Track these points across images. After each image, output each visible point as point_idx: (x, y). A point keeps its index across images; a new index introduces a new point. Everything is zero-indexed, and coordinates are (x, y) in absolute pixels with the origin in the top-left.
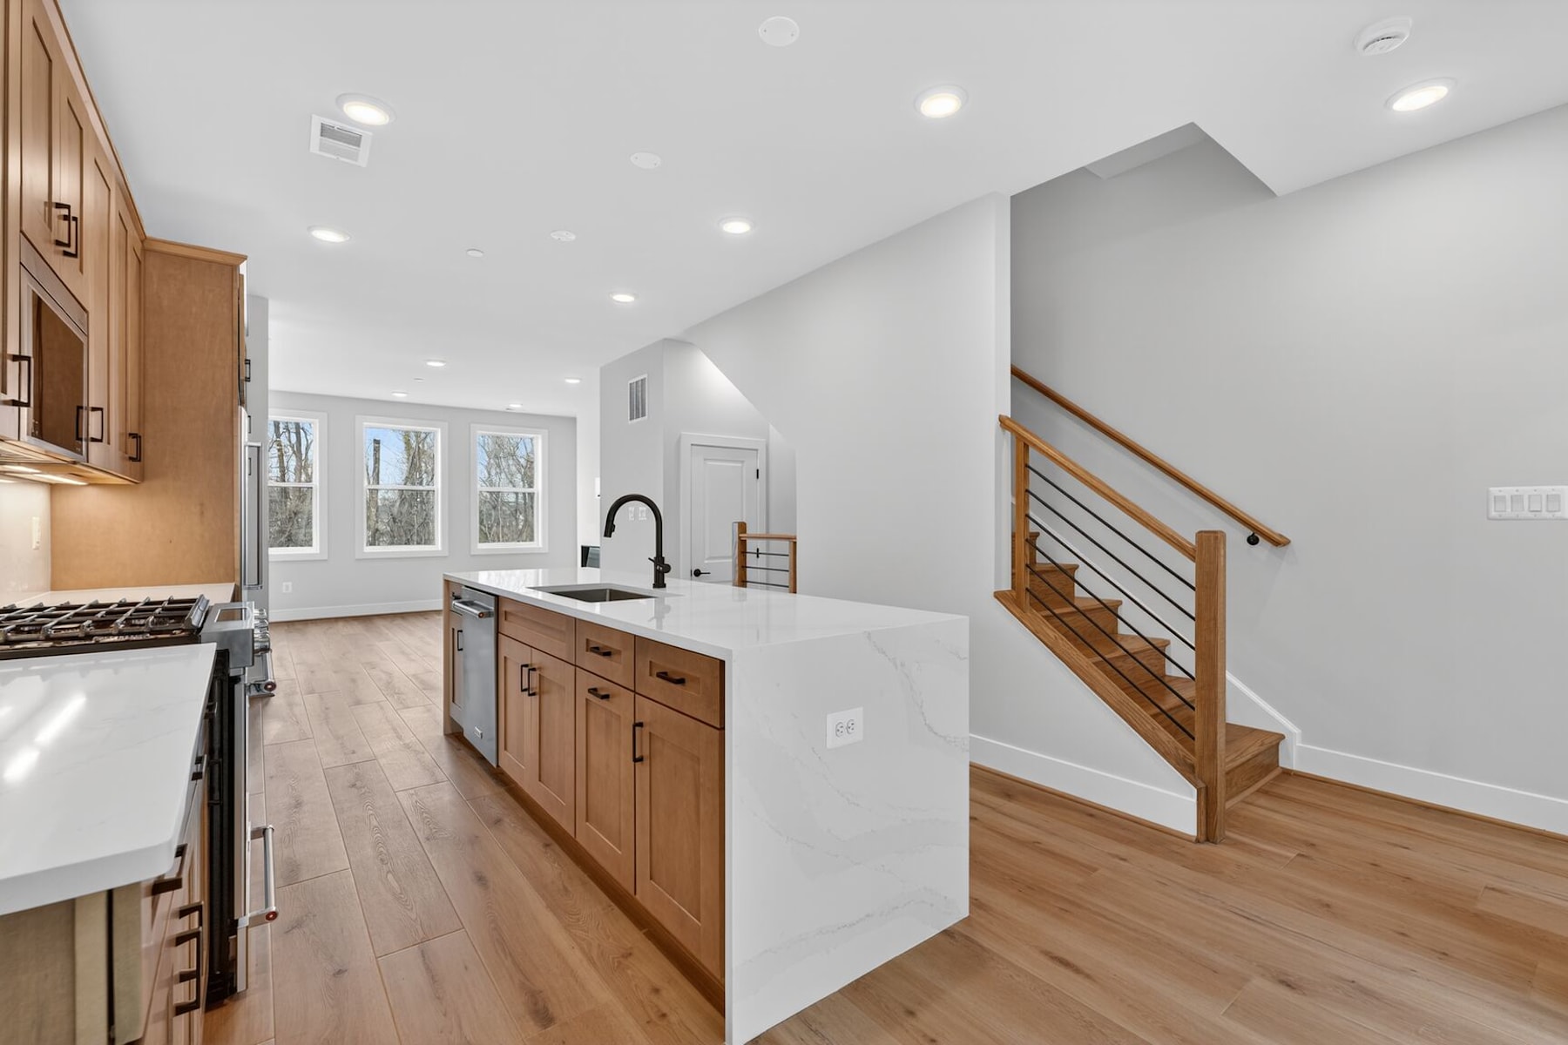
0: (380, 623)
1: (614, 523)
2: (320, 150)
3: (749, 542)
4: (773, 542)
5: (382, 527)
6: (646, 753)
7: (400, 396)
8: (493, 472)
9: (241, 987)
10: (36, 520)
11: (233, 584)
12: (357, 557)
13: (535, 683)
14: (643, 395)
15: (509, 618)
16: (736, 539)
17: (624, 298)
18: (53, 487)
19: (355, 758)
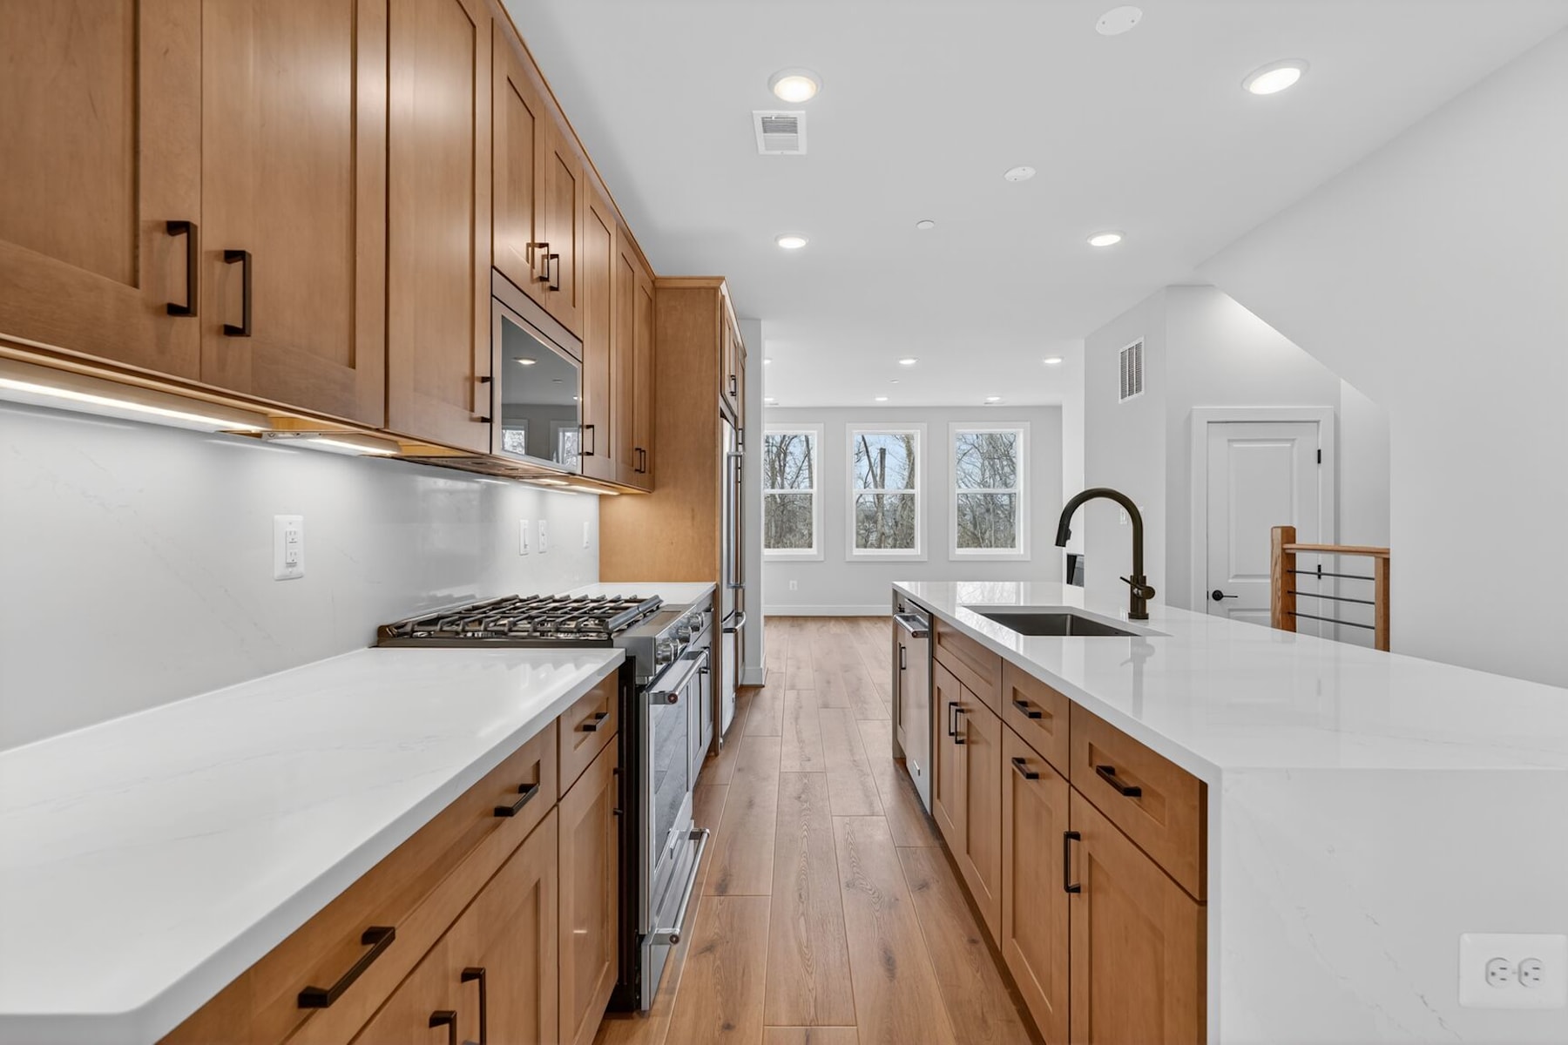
0: (864, 625)
1: (1070, 528)
2: (767, 149)
3: (1300, 557)
4: (1344, 558)
5: (886, 530)
6: (1084, 881)
7: (882, 400)
8: (987, 474)
9: (645, 1005)
10: (586, 524)
11: (714, 583)
12: (847, 560)
13: (962, 728)
14: (1139, 363)
15: (943, 641)
16: (1278, 551)
17: (1105, 241)
18: (601, 497)
19: (808, 767)
